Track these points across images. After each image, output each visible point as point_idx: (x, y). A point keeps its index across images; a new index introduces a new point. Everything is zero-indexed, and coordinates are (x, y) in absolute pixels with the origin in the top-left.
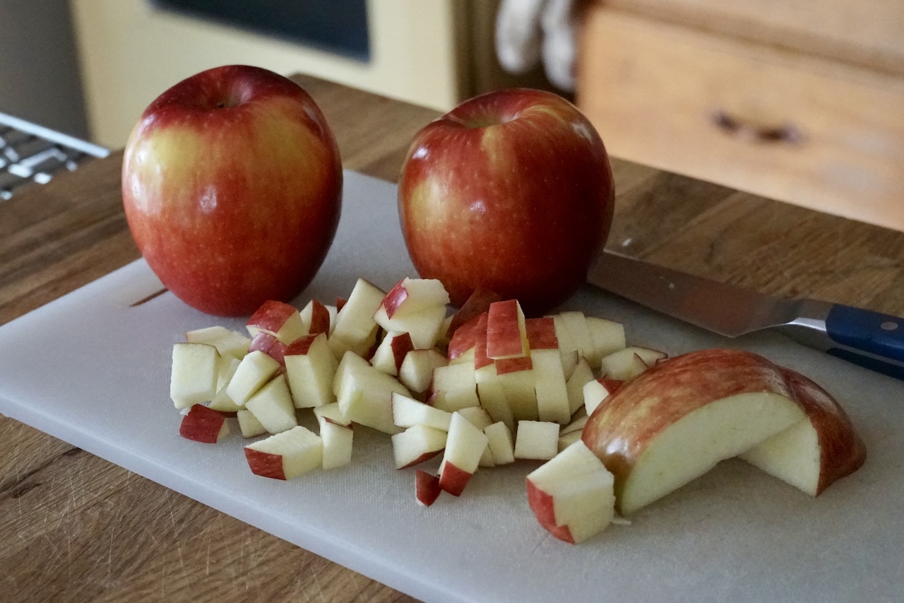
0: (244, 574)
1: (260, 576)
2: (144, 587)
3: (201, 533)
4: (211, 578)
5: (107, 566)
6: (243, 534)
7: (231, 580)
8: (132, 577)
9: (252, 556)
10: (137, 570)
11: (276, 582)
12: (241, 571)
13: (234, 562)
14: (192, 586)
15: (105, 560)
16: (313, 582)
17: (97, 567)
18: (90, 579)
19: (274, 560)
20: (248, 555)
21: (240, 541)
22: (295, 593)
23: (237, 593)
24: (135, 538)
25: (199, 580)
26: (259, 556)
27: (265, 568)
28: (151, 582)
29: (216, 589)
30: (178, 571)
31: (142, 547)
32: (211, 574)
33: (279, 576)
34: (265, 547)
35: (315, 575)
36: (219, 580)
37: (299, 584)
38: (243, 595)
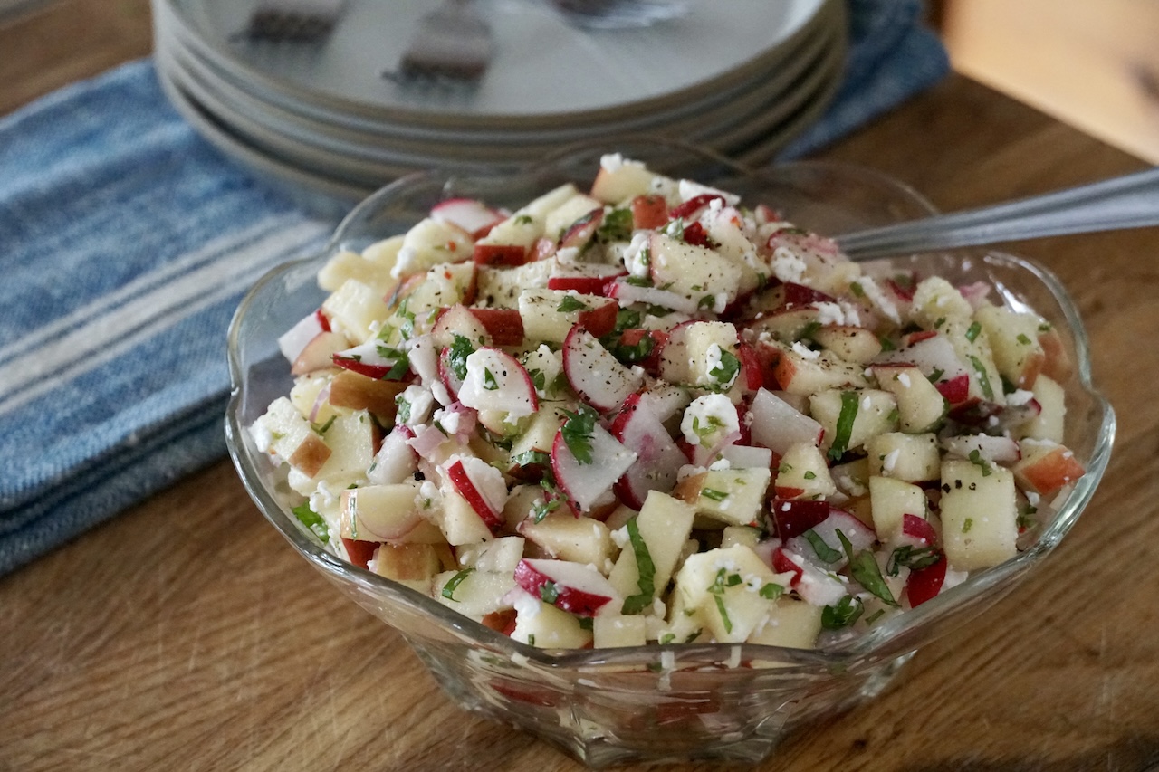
0: (239, 676)
1: (259, 681)
2: (104, 679)
3: (196, 603)
4: (194, 677)
5: (61, 639)
6: (248, 614)
7: (220, 684)
8: (91, 662)
9: (255, 650)
10: (99, 651)
11: (278, 695)
12: (236, 671)
13: (229, 655)
14: (168, 686)
15: (59, 630)
16: (328, 701)
17: (48, 639)
18: (34, 657)
19: (283, 658)
20: (250, 646)
21: (244, 622)
22: (300, 716)
23: (222, 707)
24: (105, 601)
25: (178, 678)
26: (265, 650)
27: (269, 671)
28: (114, 673)
29: (196, 694)
30: (155, 660)
31: (113, 613)
32: (196, 670)
33: (285, 685)
34: (275, 636)
35: (332, 691)
36: (202, 681)
37: (308, 701)
38: (229, 710)
